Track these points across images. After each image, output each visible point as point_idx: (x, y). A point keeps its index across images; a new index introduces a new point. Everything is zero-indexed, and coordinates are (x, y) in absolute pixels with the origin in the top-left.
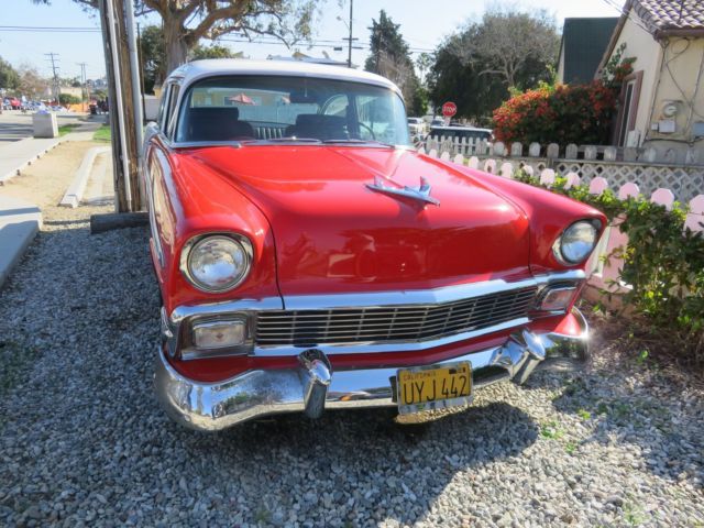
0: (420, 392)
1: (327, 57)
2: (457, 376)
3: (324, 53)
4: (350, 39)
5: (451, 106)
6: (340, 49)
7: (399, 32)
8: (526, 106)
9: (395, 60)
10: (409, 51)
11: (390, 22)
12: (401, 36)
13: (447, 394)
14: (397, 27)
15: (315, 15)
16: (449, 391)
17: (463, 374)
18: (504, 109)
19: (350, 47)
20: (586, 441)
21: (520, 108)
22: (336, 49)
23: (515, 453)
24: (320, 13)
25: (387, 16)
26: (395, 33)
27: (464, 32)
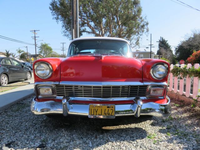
0: (96, 112)
1: (145, 51)
2: (110, 109)
3: (145, 50)
4: (151, 45)
5: (183, 61)
6: (148, 48)
7: (167, 42)
8: (198, 55)
9: (166, 50)
10: (171, 47)
11: (164, 40)
12: (168, 43)
13: (106, 114)
14: (167, 41)
15: (140, 39)
16: (107, 113)
17: (112, 109)
18: (191, 57)
19: (151, 47)
20: (163, 141)
21: (196, 55)
22: (147, 48)
23: (133, 140)
24: (141, 39)
25: (163, 39)
26: (166, 43)
27: (187, 40)
